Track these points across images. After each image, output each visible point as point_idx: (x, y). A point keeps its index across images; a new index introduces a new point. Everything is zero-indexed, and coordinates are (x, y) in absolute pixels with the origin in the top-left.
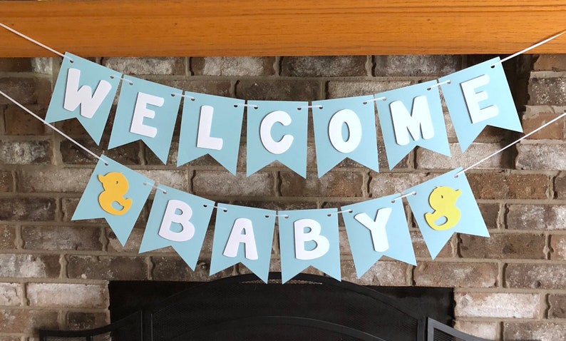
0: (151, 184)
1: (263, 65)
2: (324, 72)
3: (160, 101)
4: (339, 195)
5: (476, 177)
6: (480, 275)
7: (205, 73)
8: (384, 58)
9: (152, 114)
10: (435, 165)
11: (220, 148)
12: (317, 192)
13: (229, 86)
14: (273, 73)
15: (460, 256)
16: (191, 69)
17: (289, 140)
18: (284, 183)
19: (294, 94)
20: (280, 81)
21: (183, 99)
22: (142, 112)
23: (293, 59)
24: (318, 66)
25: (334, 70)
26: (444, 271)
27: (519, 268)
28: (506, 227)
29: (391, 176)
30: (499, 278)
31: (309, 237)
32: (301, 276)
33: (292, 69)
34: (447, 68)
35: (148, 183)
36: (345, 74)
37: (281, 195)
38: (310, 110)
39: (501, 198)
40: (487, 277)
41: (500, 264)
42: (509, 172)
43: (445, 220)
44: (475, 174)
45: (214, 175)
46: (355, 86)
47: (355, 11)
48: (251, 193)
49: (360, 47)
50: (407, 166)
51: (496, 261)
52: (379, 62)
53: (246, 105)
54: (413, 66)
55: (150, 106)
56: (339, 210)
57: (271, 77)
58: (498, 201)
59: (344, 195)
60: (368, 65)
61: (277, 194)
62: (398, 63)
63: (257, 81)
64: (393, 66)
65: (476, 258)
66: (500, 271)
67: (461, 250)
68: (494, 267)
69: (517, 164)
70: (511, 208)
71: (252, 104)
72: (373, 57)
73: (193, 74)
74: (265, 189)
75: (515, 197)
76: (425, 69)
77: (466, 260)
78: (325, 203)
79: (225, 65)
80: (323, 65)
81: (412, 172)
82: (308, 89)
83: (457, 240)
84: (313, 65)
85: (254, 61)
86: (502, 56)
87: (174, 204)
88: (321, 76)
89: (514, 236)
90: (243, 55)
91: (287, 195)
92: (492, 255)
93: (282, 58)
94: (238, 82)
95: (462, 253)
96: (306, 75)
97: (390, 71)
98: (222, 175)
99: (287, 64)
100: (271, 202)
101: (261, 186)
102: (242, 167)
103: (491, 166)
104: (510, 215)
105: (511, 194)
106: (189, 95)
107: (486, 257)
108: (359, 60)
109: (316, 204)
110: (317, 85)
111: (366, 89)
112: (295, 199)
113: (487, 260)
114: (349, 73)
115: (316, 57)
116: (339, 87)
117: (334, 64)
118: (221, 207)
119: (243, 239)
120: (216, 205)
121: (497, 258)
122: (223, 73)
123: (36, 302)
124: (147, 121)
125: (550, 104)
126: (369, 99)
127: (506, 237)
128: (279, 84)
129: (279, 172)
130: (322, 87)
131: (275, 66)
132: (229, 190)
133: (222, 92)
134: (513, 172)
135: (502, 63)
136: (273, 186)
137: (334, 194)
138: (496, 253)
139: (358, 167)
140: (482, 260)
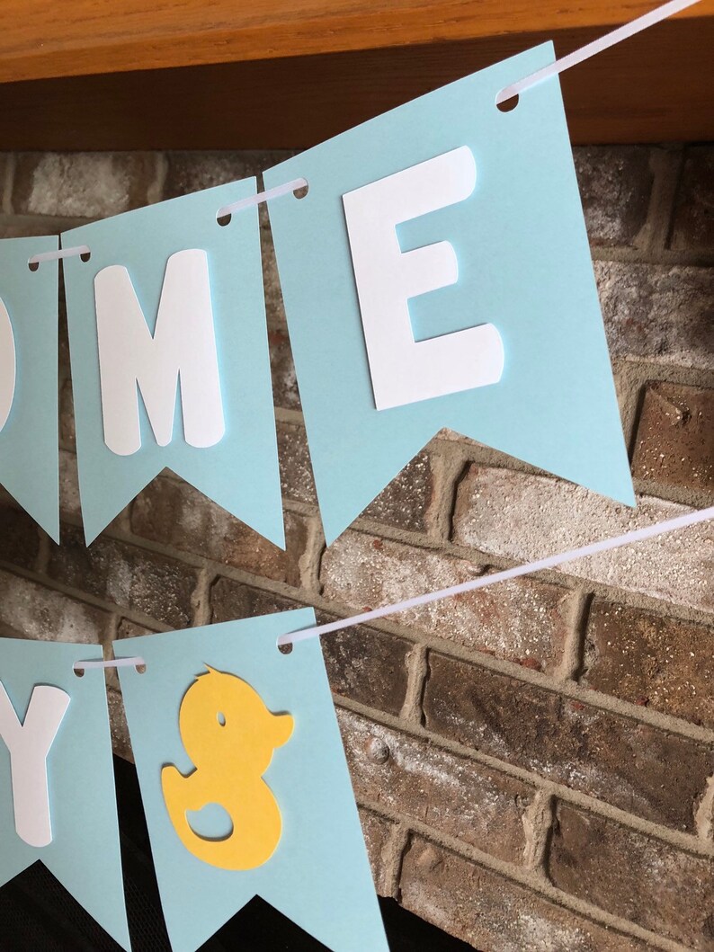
1: (129, 189)
4: (247, 567)
5: (642, 625)
7: (32, 206)
10: (509, 548)
12: (202, 543)
15: (548, 875)
26: (490, 904)
29: (378, 546)
37: (132, 529)
44: (639, 613)
50: (423, 529)
51: (672, 947)
59: (258, 568)
61: (127, 524)
65: (594, 901)
67: (554, 856)
78: (217, 580)
79: (65, 191)
81: (437, 550)
83: (548, 815)
85: (114, 182)
91: (142, 533)
92: (659, 925)
95: (557, 870)
100: (112, 542)
103: (708, 601)
107: (635, 919)
109: (196, 577)
112: (155, 548)
121: (680, 941)
122: (60, 208)
137: (236, 560)
138: (675, 921)
139: (300, 500)
140: (625, 925)
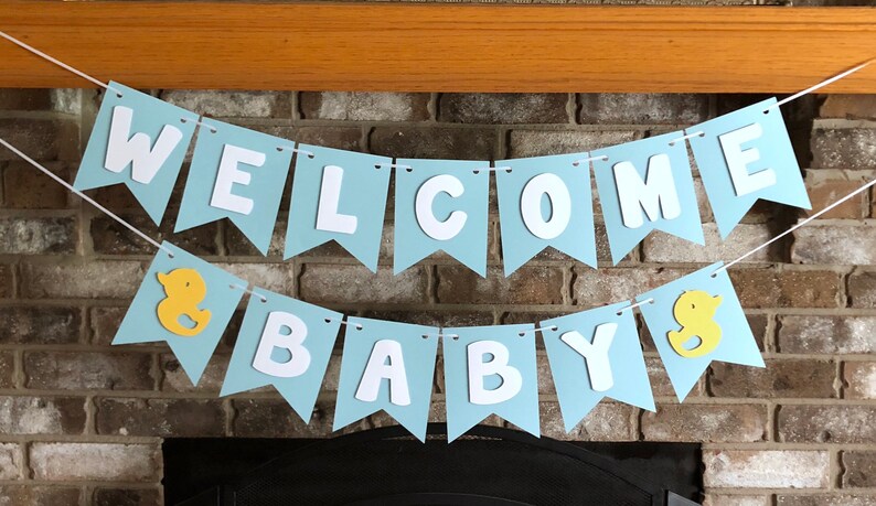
0: (241, 287)
1: (412, 105)
2: (504, 116)
3: (259, 159)
4: (528, 302)
5: (732, 275)
6: (741, 423)
7: (322, 115)
8: (594, 97)
9: (245, 178)
10: (672, 258)
11: (352, 231)
12: (494, 297)
13: (360, 136)
14: (426, 116)
15: (711, 395)
16: (300, 109)
17: (459, 219)
18: (443, 283)
19: (459, 150)
20: (437, 129)
21: (295, 154)
22: (230, 174)
23: (458, 96)
24: (495, 107)
25: (520, 113)
26: (687, 418)
27: (799, 412)
28: (778, 350)
29: (606, 272)
30: (769, 427)
31: (492, 368)
32: (479, 429)
33: (456, 111)
34: (687, 114)
35: (237, 285)
36: (534, 120)
37: (438, 301)
38: (493, 174)
39: (770, 306)
40: (750, 426)
41: (770, 405)
42: (780, 268)
43: (698, 341)
45: (336, 271)
46: (551, 138)
47: (562, 26)
48: (392, 299)
49: (567, 80)
50: (630, 259)
51: (764, 401)
52: (586, 103)
53: (394, 166)
54: (638, 109)
55: (242, 166)
56: (537, 326)
57: (423, 123)
58: (765, 311)
59: (535, 301)
60: (570, 108)
61: (432, 300)
62: (614, 105)
63: (401, 129)
64: (608, 109)
65: (732, 395)
66: (770, 416)
67: (711, 384)
68: (761, 410)
69: (794, 256)
70: (785, 322)
71: (402, 164)
72: (577, 95)
73: (303, 117)
74: (413, 292)
75: (791, 305)
76: (655, 114)
77: (719, 400)
78: (506, 314)
79: (354, 104)
80: (503, 106)
81: (636, 267)
82: (480, 142)
84: (488, 105)
85: (398, 99)
86: (780, 97)
87: (278, 319)
88: (499, 122)
89: (789, 363)
90: (382, 90)
91: (448, 301)
92: (758, 393)
93: (440, 95)
94: (372, 130)
95: (713, 389)
96: (478, 121)
97: (603, 116)
98: (348, 271)
99: (448, 103)
100: (422, 312)
101: (408, 289)
102: (386, 260)
103: (755, 259)
104: (784, 333)
105: (785, 301)
106: (305, 150)
107: (748, 396)
108: (557, 100)
109: (492, 316)
110: (493, 136)
111: (567, 142)
112: (460, 307)
113: (750, 400)
114: (543, 119)
115: (491, 94)
116: (527, 141)
117: (520, 106)
118: (353, 322)
119: (387, 372)
120: (345, 319)
121: (766, 397)
122: (350, 116)
123: (45, 473)
124: (238, 189)
125: (842, 167)
126: (582, 158)
127: (779, 365)
128: (436, 133)
129: (435, 267)
130: (501, 140)
131: (430, 107)
132: (358, 294)
133: (348, 145)
134: (788, 267)
135: (780, 106)
136: (425, 289)
137: (519, 300)
138: (763, 389)
139: (556, 259)
140: (744, 401)
